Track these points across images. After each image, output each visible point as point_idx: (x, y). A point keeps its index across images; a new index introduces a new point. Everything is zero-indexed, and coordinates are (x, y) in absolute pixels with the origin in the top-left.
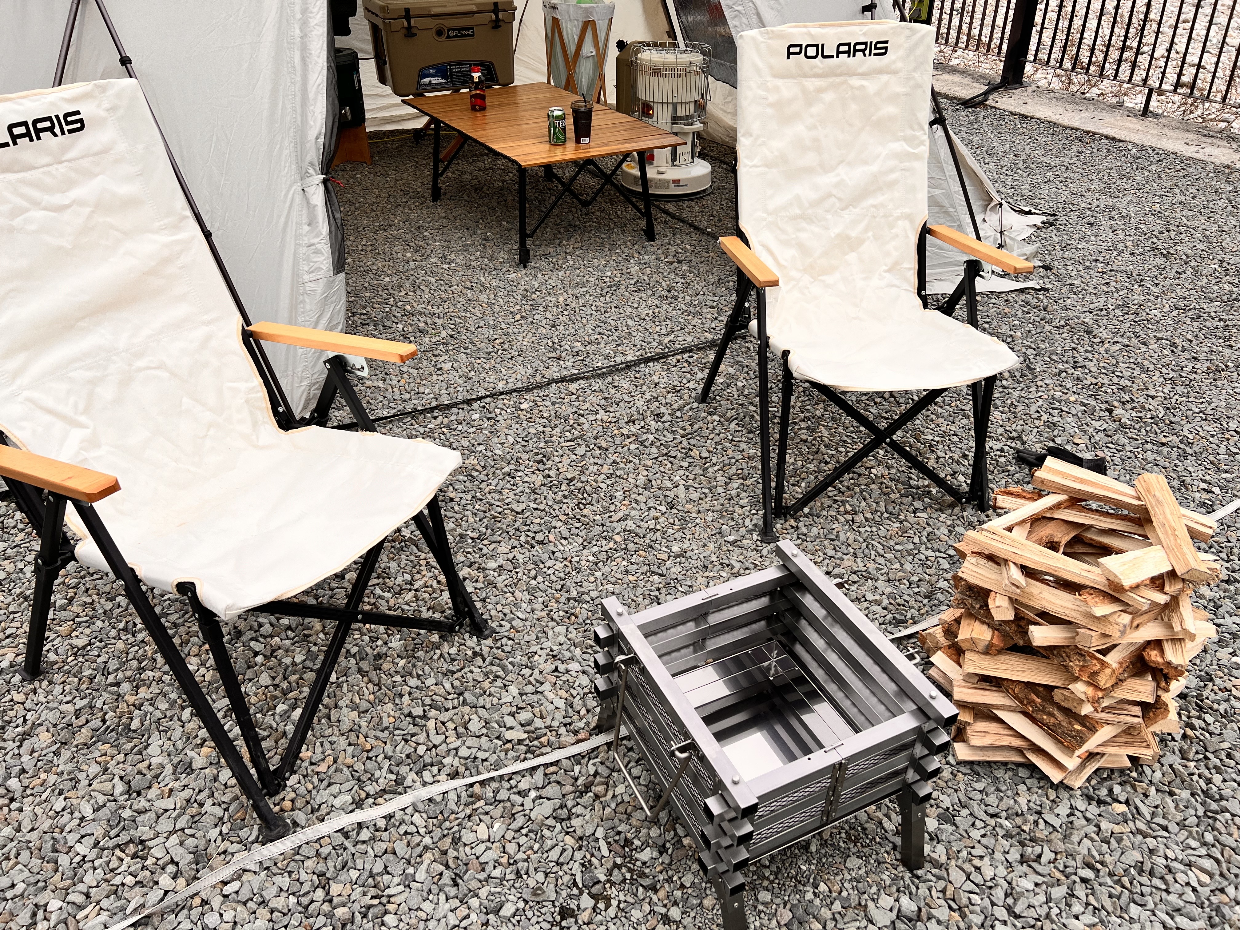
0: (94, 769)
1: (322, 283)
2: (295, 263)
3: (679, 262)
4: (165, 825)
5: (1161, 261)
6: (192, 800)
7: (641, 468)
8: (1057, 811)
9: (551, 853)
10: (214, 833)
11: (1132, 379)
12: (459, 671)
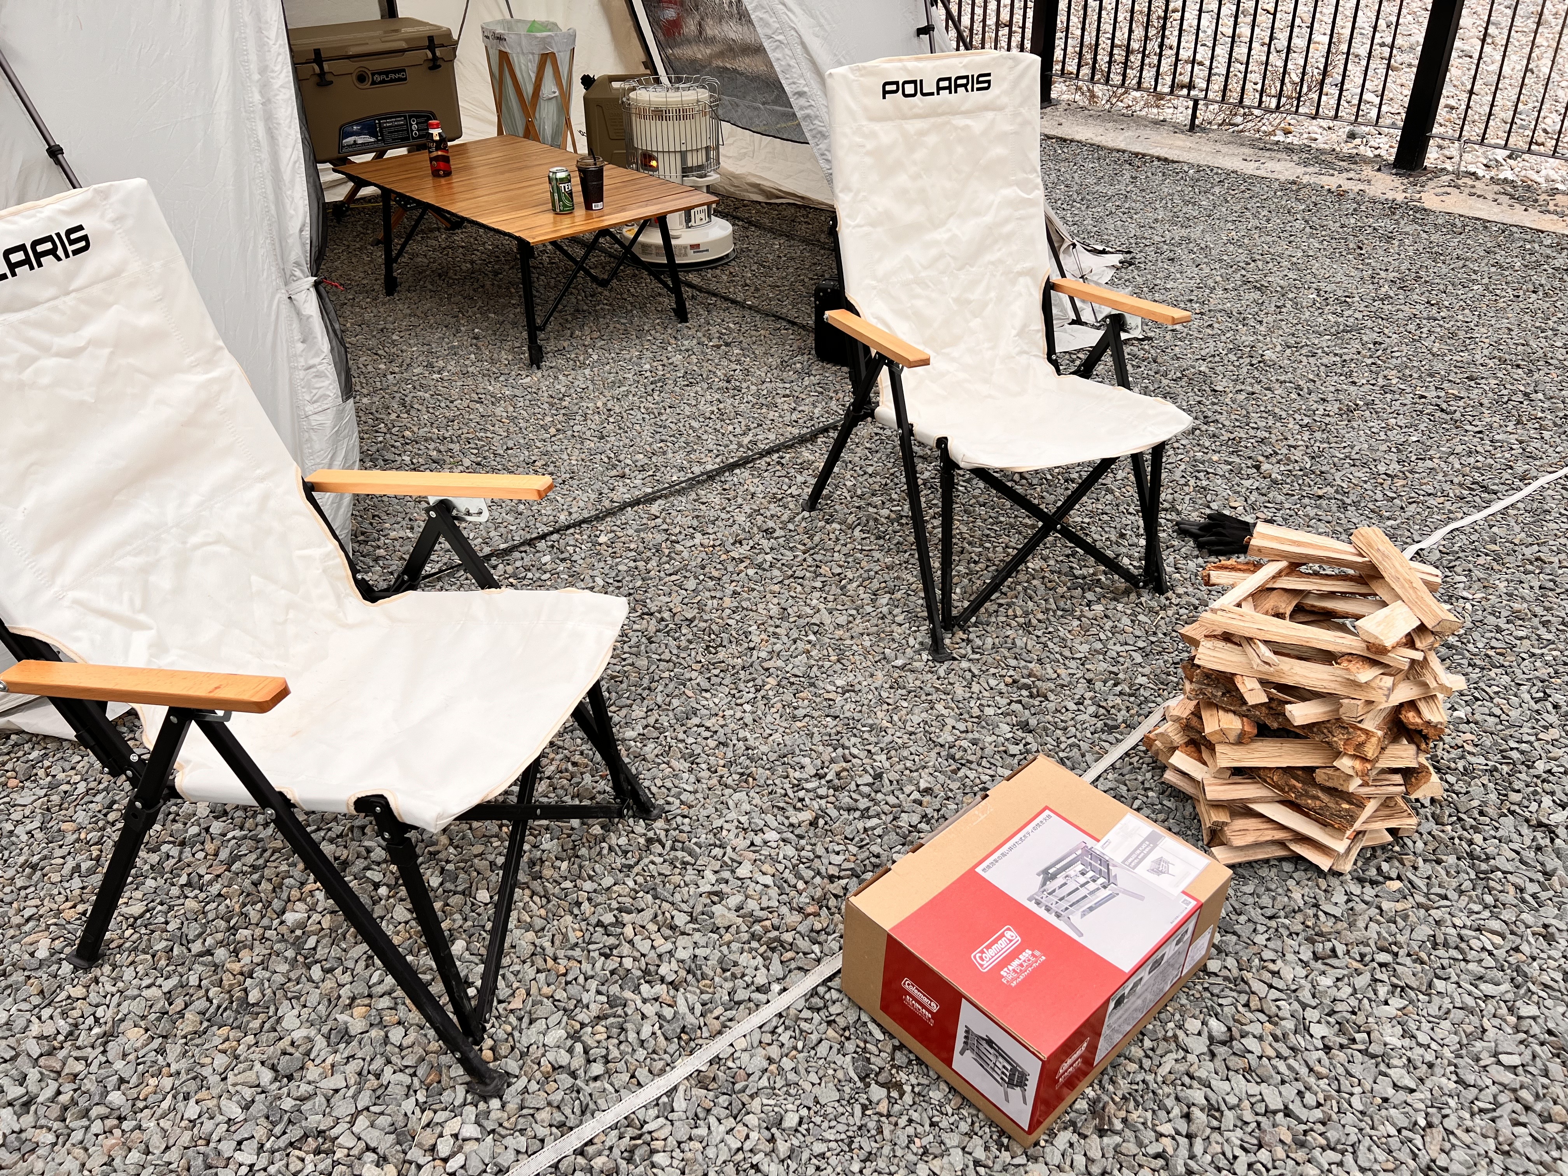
0: (221, 1061)
1: (331, 414)
2: (293, 392)
3: (727, 345)
4: (343, 1108)
5: (1256, 295)
6: (365, 1072)
7: (769, 596)
8: (1334, 900)
9: (818, 1049)
10: (409, 1105)
11: (1268, 429)
12: (637, 863)
